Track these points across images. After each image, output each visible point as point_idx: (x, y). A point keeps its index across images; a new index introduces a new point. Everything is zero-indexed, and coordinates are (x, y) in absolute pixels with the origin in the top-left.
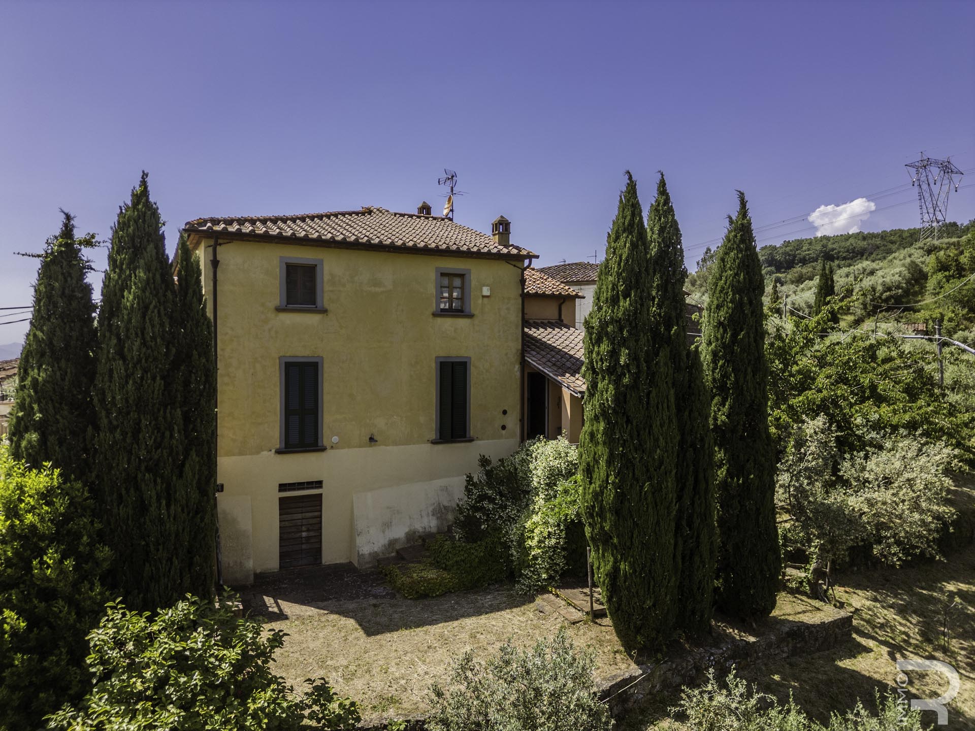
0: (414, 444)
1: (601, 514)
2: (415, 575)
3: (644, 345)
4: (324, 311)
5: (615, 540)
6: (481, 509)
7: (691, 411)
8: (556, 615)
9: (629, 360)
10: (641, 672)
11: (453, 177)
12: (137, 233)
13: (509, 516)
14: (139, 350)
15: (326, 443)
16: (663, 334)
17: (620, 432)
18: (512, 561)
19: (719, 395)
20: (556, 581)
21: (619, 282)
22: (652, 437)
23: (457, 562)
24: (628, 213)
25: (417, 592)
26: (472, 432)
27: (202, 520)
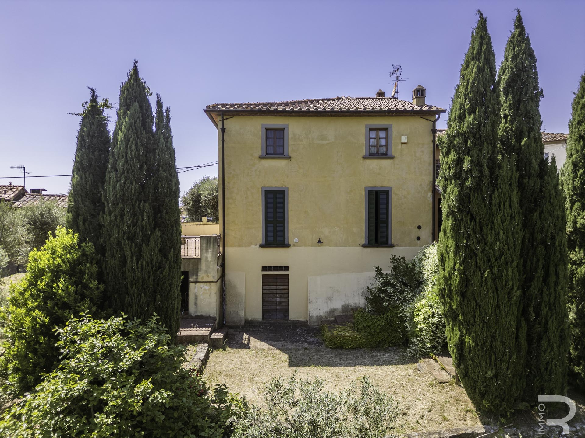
0: (349, 246)
1: (450, 296)
2: (335, 332)
3: (488, 153)
4: (289, 158)
5: (461, 318)
6: (385, 292)
7: (541, 213)
8: (429, 375)
9: (472, 166)
10: (484, 430)
11: (398, 69)
12: (128, 97)
13: (405, 299)
14: (123, 166)
15: (290, 242)
16: (514, 146)
17: (465, 227)
18: (407, 332)
19: (579, 201)
20: (438, 350)
21: (465, 102)
22: (493, 232)
23: (364, 327)
24: (477, 44)
25: (335, 344)
26: (393, 240)
27: (161, 273)
